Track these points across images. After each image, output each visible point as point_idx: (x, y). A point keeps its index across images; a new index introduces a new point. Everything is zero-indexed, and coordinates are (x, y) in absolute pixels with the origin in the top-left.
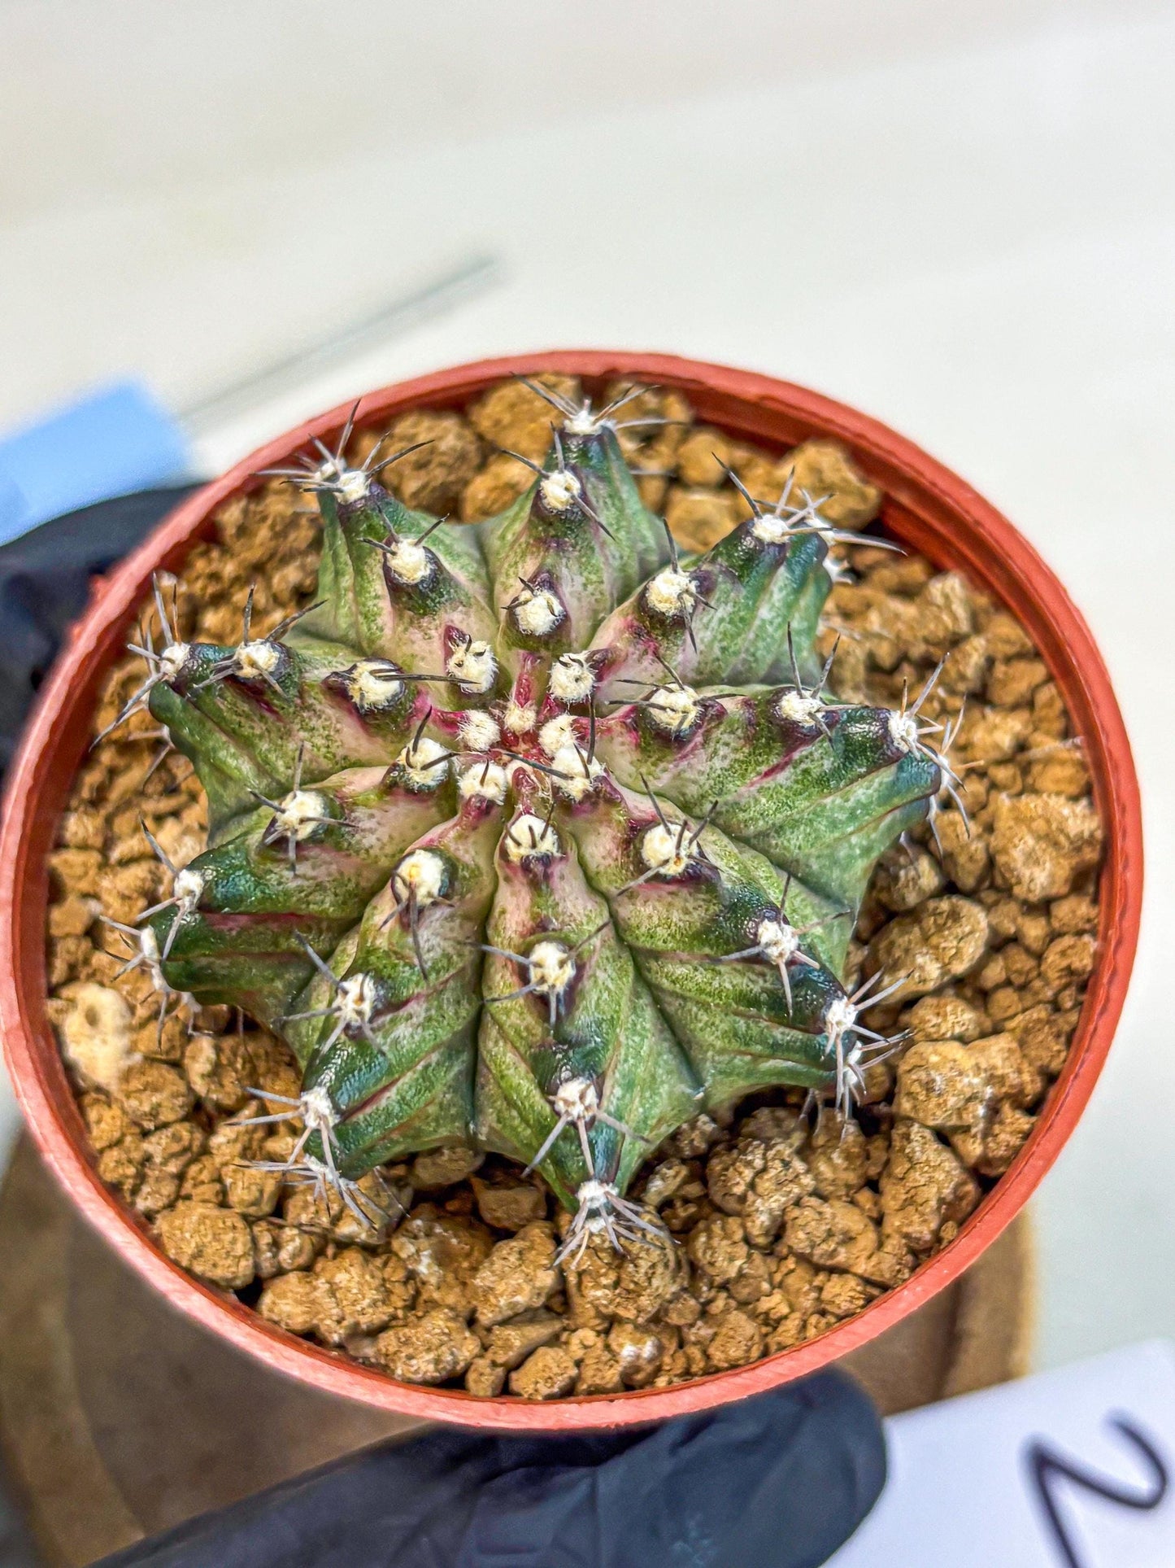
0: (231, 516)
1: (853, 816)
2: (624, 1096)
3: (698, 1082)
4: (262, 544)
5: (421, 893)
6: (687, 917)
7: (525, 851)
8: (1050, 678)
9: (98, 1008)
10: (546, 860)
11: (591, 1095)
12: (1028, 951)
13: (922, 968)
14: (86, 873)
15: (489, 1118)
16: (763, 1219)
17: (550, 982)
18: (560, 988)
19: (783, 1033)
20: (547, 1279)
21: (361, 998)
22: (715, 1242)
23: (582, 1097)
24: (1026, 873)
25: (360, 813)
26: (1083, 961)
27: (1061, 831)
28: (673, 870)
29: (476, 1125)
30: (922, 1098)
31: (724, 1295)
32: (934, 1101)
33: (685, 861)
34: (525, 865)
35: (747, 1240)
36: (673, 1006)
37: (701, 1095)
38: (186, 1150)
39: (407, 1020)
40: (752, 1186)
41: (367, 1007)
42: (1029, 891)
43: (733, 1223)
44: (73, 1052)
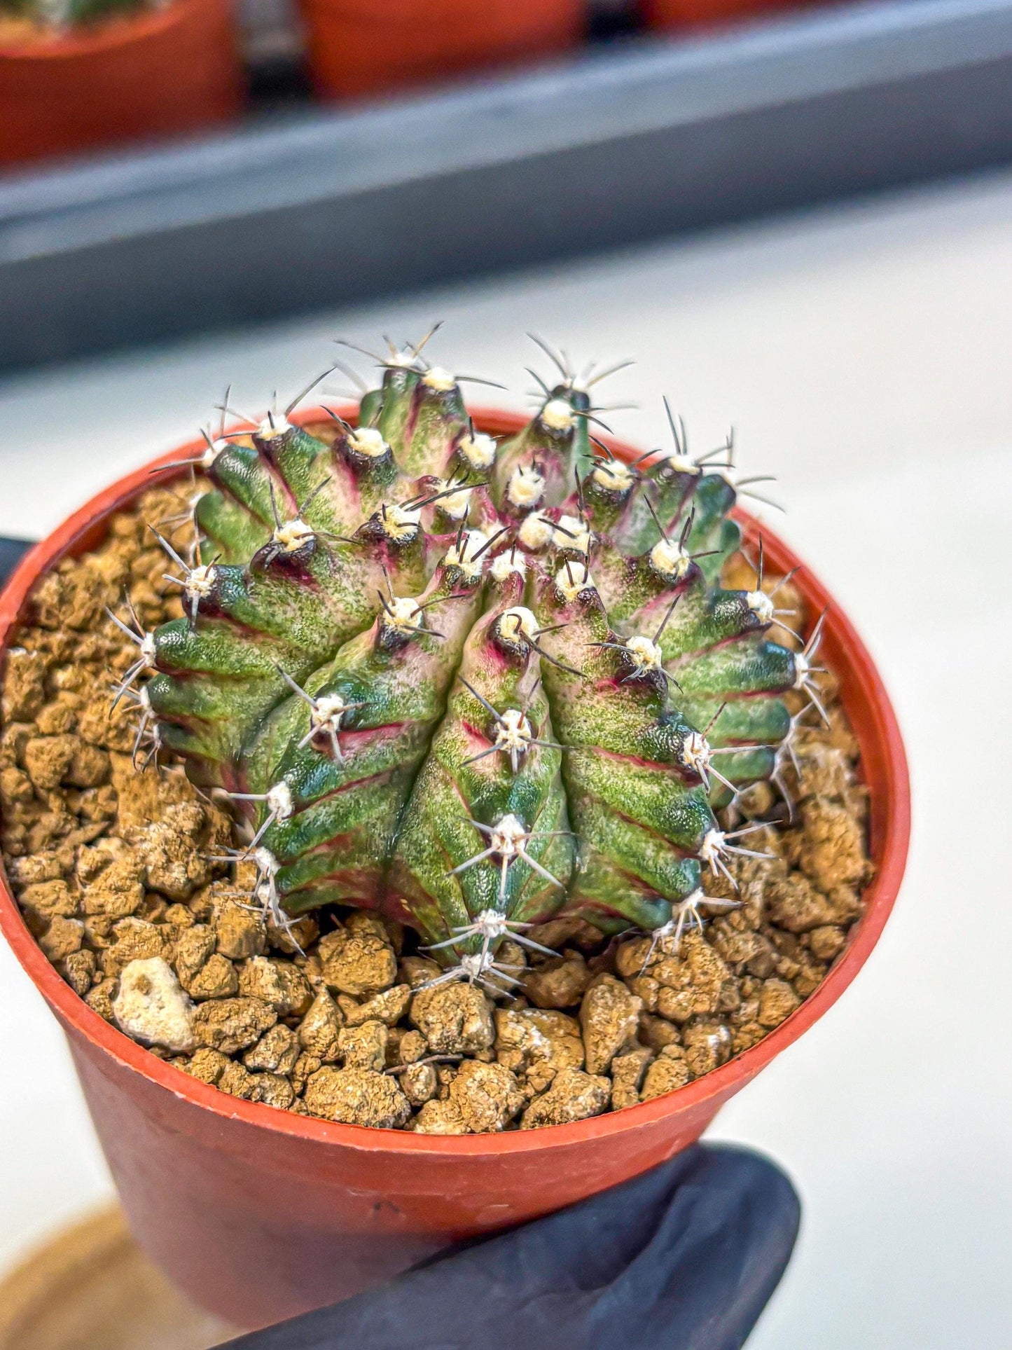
0: (48, 591)
4: (83, 606)
6: (686, 620)
9: (150, 977)
19: (755, 712)
22: (730, 935)
28: (682, 570)
29: (581, 857)
30: (811, 777)
31: (748, 978)
35: (750, 927)
38: (291, 1047)
43: (736, 916)
44: (135, 1026)
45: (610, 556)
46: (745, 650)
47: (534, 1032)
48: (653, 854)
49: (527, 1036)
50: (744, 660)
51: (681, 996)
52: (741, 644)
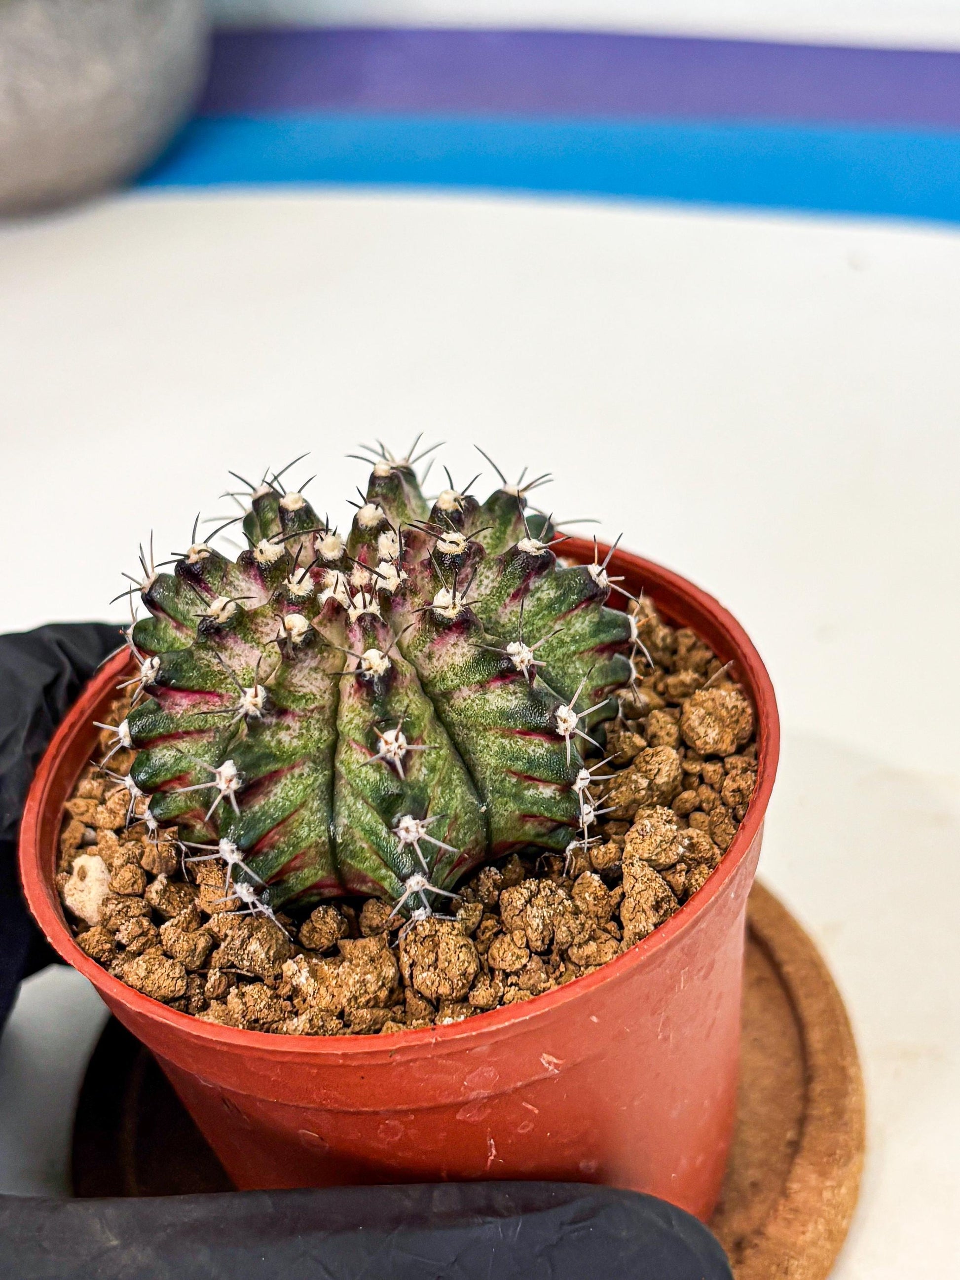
1: (574, 641)
2: (428, 775)
3: (482, 798)
5: (294, 633)
7: (360, 611)
8: (715, 657)
9: (87, 868)
10: (374, 617)
11: (402, 739)
12: (712, 786)
13: (636, 782)
14: (87, 811)
15: (343, 820)
16: (536, 922)
17: (375, 668)
18: (381, 671)
19: (533, 751)
20: (390, 972)
21: (256, 696)
22: (506, 946)
23: (397, 739)
24: (701, 730)
25: (259, 620)
26: (746, 782)
27: (723, 705)
28: (451, 614)
29: (335, 826)
30: (639, 841)
32: (648, 842)
33: (459, 608)
34: (360, 619)
35: (528, 946)
36: (461, 734)
37: (484, 809)
39: (287, 730)
40: (529, 901)
41: (260, 701)
42: (706, 743)
43: (519, 934)
44: (69, 902)
45: (416, 600)
46: (515, 693)
47: (305, 973)
48: (387, 836)
49: (298, 974)
50: (515, 702)
51: (425, 975)
52: (511, 687)
